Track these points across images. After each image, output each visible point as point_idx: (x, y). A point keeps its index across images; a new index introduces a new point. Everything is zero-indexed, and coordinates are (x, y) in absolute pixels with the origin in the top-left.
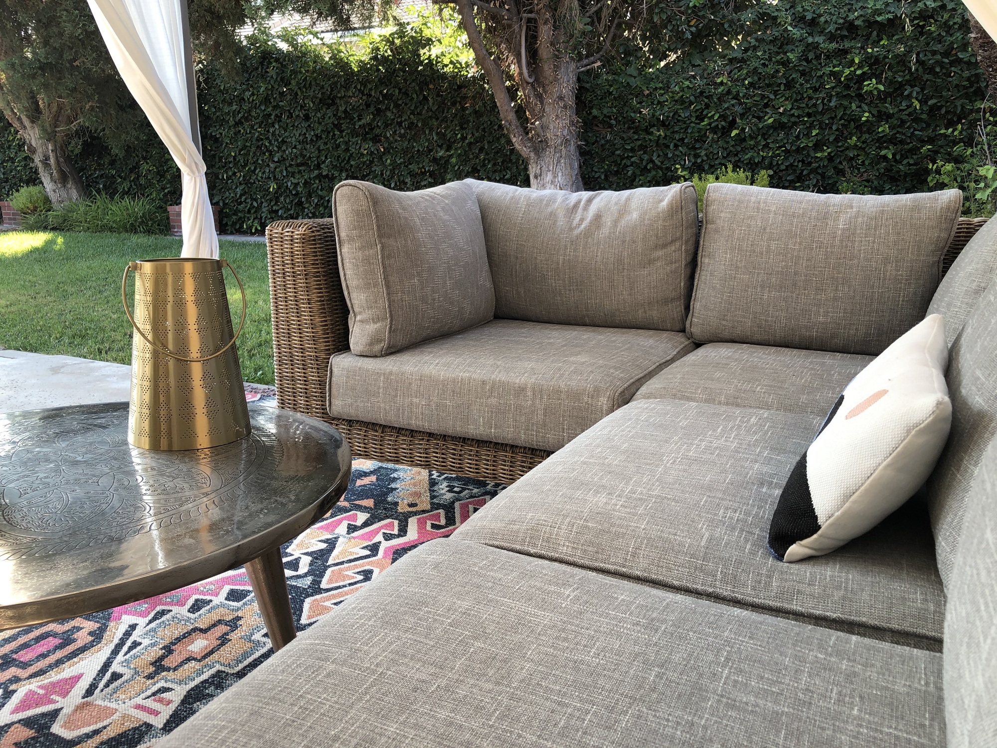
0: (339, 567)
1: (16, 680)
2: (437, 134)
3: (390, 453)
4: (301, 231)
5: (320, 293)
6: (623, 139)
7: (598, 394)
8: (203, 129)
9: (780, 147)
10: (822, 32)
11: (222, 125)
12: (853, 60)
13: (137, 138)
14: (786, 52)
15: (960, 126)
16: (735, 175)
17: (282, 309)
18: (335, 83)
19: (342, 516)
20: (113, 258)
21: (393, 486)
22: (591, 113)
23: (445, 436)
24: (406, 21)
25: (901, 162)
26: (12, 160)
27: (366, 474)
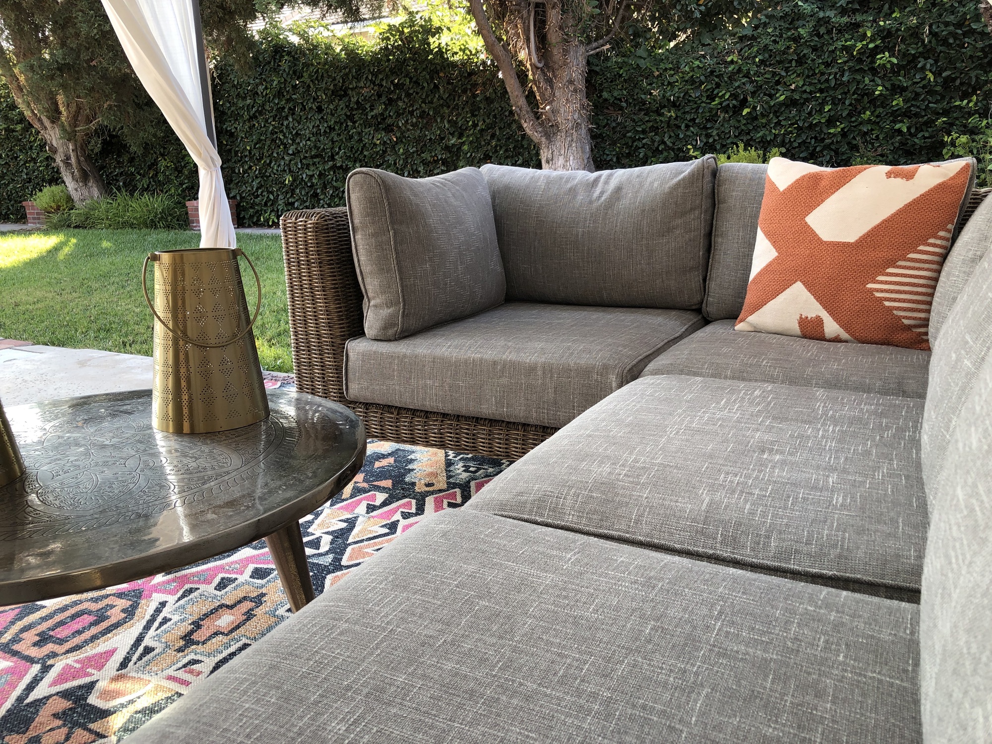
0: (359, 544)
1: (54, 655)
2: (449, 122)
3: (406, 434)
4: (314, 219)
5: (334, 280)
6: (634, 120)
7: (607, 373)
8: (219, 125)
9: (793, 124)
10: (833, 6)
11: (237, 119)
12: (865, 34)
13: (155, 135)
14: (797, 28)
15: (974, 98)
16: (747, 154)
17: (298, 297)
18: (347, 75)
19: (361, 496)
20: (134, 254)
21: (410, 467)
22: (601, 96)
23: (458, 416)
24: (415, 10)
25: (916, 136)
26: (34, 160)
27: (384, 456)
